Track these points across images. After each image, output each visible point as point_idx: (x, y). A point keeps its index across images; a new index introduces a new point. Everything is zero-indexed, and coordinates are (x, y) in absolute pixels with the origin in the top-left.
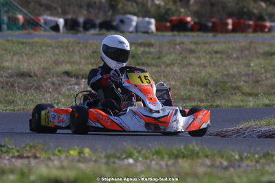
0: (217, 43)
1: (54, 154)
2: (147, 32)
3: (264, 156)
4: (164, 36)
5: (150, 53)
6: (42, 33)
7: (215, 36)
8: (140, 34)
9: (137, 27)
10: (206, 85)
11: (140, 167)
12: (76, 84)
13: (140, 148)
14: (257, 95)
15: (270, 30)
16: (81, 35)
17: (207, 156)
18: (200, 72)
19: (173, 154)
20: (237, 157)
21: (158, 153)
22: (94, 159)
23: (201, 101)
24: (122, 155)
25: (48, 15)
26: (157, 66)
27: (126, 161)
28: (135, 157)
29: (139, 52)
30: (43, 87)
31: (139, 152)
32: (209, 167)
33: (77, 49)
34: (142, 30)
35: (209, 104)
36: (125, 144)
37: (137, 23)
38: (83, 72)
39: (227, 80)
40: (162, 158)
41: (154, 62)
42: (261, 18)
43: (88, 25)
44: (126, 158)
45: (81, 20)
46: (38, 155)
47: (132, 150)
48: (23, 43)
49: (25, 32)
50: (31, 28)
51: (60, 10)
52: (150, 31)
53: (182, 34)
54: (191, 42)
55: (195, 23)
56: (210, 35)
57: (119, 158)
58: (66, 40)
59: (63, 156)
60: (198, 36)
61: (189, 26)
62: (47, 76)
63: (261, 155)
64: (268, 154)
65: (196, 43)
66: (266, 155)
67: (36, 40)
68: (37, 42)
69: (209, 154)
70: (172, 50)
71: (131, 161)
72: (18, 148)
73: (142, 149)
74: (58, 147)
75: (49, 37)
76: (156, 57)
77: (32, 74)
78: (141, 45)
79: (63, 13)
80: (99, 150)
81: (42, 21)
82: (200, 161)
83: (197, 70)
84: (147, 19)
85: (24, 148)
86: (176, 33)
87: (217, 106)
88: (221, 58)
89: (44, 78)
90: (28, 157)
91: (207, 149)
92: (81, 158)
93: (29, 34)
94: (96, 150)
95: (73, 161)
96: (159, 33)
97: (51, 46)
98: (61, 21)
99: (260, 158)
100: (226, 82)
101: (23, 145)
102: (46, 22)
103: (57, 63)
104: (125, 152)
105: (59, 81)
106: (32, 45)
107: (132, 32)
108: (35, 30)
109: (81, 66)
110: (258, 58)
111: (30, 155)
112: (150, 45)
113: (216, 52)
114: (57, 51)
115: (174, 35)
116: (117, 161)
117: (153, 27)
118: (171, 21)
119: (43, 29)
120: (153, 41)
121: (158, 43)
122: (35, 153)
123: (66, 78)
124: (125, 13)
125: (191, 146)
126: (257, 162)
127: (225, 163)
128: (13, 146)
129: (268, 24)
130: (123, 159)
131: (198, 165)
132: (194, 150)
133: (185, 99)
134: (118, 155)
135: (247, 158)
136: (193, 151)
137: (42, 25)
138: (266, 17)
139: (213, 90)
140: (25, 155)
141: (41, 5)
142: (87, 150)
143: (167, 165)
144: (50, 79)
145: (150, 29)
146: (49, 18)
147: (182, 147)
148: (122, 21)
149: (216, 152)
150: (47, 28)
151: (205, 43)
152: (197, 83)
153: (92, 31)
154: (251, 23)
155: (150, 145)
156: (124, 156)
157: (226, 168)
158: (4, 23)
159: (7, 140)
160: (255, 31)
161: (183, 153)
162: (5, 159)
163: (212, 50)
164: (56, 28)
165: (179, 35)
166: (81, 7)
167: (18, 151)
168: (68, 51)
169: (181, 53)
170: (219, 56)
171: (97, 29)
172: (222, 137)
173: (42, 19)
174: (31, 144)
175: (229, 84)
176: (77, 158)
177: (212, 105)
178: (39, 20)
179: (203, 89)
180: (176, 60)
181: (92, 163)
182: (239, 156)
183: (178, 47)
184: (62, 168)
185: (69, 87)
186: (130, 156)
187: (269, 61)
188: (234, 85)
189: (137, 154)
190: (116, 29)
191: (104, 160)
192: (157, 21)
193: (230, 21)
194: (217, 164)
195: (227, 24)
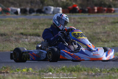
0: (90, 18)
1: (16, 71)
3: (111, 70)
6: (10, 15)
7: (89, 15)
9: (53, 12)
12: (26, 38)
13: (55, 67)
14: (108, 42)
15: (114, 11)
16: (28, 16)
17: (85, 70)
19: (70, 70)
20: (99, 70)
21: (63, 69)
22: (34, 73)
24: (47, 71)
25: (13, 7)
30: (11, 40)
32: (86, 75)
33: (26, 22)
34: (56, 13)
36: (48, 66)
37: (54, 10)
38: (29, 33)
40: (65, 72)
42: (110, 6)
43: (31, 11)
45: (28, 9)
46: (8, 72)
47: (51, 68)
48: (1, 20)
49: (2, 15)
50: (5, 13)
51: (18, 5)
53: (74, 14)
54: (78, 18)
55: (80, 9)
56: (87, 14)
58: (21, 18)
59: (20, 72)
60: (81, 15)
61: (77, 11)
62: (13, 35)
63: (110, 69)
64: (113, 69)
65: (81, 18)
66: (112, 69)
67: (7, 18)
69: (86, 69)
71: (51, 73)
73: (56, 68)
74: (17, 67)
75: (13, 17)
77: (6, 34)
79: (20, 6)
80: (36, 68)
82: (82, 73)
84: (58, 8)
85: (2, 68)
88: (92, 25)
89: (11, 36)
90: (4, 73)
91: (85, 67)
92: (28, 73)
93: (4, 16)
94: (35, 69)
95: (24, 74)
97: (14, 21)
98: (19, 10)
99: (110, 71)
100: (94, 36)
101: (2, 67)
102: (12, 10)
103: (17, 29)
104: (48, 69)
105: (18, 37)
106: (6, 21)
107: (51, 14)
108: (7, 14)
109: (28, 30)
110: (109, 25)
111: (4, 72)
113: (90, 22)
114: (17, 23)
115: (70, 15)
116: (44, 74)
117: (61, 11)
118: (69, 9)
119: (10, 13)
122: (7, 71)
123: (22, 36)
124: (48, 5)
125: (78, 66)
126: (108, 72)
127: (94, 73)
129: (113, 9)
130: (47, 73)
134: (45, 71)
135: (104, 71)
136: (79, 68)
137: (10, 11)
138: (112, 6)
140: (2, 72)
141: (9, 2)
142: (31, 69)
143: (67, 75)
144: (14, 37)
147: (74, 66)
148: (47, 9)
149: (89, 68)
150: (13, 13)
151: (85, 18)
153: (33, 14)
154: (105, 8)
155: (59, 66)
157: (94, 76)
160: (107, 12)
161: (74, 69)
163: (88, 22)
164: (16, 13)
166: (27, 3)
168: (22, 23)
169: (74, 23)
170: (91, 24)
171: (36, 13)
173: (10, 9)
174: (5, 67)
175: (96, 37)
176: (26, 72)
181: (33, 75)
182: (100, 70)
184: (19, 77)
185: (23, 40)
186: (50, 71)
187: (114, 26)
188: (98, 37)
189: (53, 70)
190: (44, 13)
191: (38, 73)
192: (63, 9)
193: (96, 8)
194: (90, 74)
195: (94, 9)
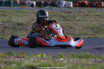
0: (97, 12)
1: (31, 56)
2: (69, 8)
4: (76, 9)
5: (70, 16)
6: (27, 8)
7: (97, 9)
8: (66, 8)
9: (65, 5)
10: (93, 29)
11: (65, 62)
13: (66, 54)
17: (93, 57)
18: (91, 24)
19: (79, 56)
21: (73, 56)
22: (47, 58)
23: (91, 35)
24: (58, 57)
26: (73, 21)
27: (60, 59)
28: (64, 58)
29: (66, 15)
30: (27, 29)
31: (65, 56)
32: (94, 62)
34: (67, 7)
35: (94, 36)
36: (60, 52)
37: (65, 4)
39: (101, 27)
40: (75, 58)
41: (72, 19)
44: (60, 58)
45: (43, 2)
46: (25, 57)
47: (62, 55)
48: (19, 12)
49: (20, 7)
50: (23, 6)
52: (70, 7)
53: (83, 8)
54: (87, 12)
55: (89, 4)
56: (95, 8)
57: (57, 58)
59: (35, 57)
60: (90, 9)
61: (86, 5)
62: (29, 25)
65: (89, 12)
67: (24, 10)
68: (25, 11)
69: (94, 56)
70: (79, 15)
71: (62, 59)
72: (17, 54)
73: (67, 54)
74: (33, 53)
75: (30, 9)
76: (73, 17)
77: (22, 24)
78: (67, 12)
80: (49, 54)
81: (27, 3)
82: (90, 59)
83: (89, 22)
84: (69, 2)
85: (19, 54)
86: (81, 8)
87: (97, 37)
88: (99, 18)
89: (27, 26)
90: (21, 57)
91: (93, 55)
92: (42, 58)
93: (22, 8)
94: (48, 54)
95: (39, 59)
96: (74, 8)
97: (31, 13)
98: (35, 3)
100: (101, 28)
101: (19, 52)
102: (29, 3)
103: (33, 20)
104: (59, 55)
106: (23, 12)
107: (63, 7)
108: (24, 6)
111: (21, 56)
112: (70, 13)
113: (97, 16)
114: (33, 15)
115: (80, 9)
116: (56, 59)
117: (72, 5)
118: (79, 3)
119: (27, 6)
120: (71, 11)
121: (73, 12)
125: (86, 53)
127: (100, 60)
128: (15, 53)
130: (59, 58)
131: (89, 61)
132: (88, 55)
133: (85, 34)
134: (57, 57)
137: (27, 4)
139: (96, 31)
143: (77, 61)
144: (30, 26)
145: (70, 6)
146: (30, 2)
147: (83, 54)
148: (59, 3)
149: (96, 56)
150: (29, 6)
151: (93, 12)
152: (89, 28)
153: (47, 7)
156: (59, 57)
157: (101, 62)
158: (12, 4)
159: (12, 50)
161: (83, 56)
162: (11, 58)
163: (96, 15)
164: (32, 6)
165: (82, 9)
167: (17, 55)
169: (83, 16)
171: (49, 6)
172: (99, 50)
174: (22, 52)
175: (102, 29)
176: (40, 58)
177: (95, 37)
178: (26, 2)
179: (91, 30)
180: (81, 19)
181: (46, 60)
183: (82, 13)
184: (34, 62)
186: (62, 57)
189: (64, 56)
190: (57, 6)
191: (51, 59)
192: (73, 3)
193: (103, 3)
194: (97, 60)
195: (102, 4)
